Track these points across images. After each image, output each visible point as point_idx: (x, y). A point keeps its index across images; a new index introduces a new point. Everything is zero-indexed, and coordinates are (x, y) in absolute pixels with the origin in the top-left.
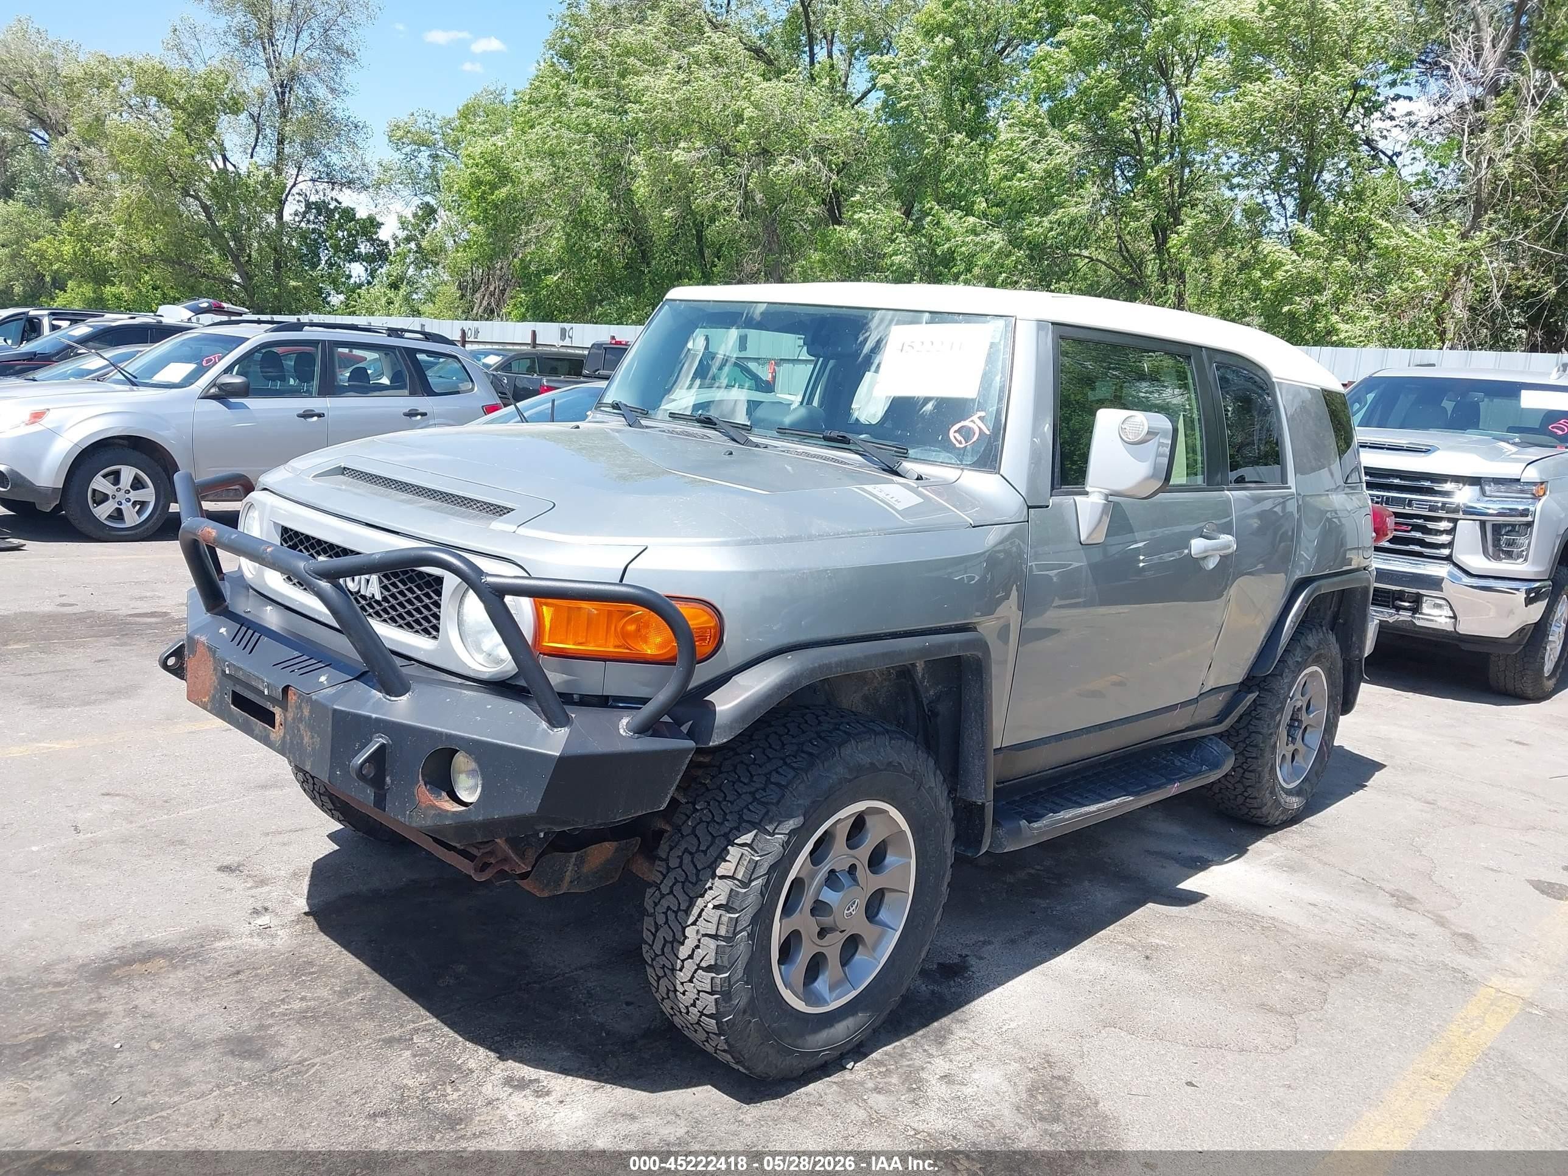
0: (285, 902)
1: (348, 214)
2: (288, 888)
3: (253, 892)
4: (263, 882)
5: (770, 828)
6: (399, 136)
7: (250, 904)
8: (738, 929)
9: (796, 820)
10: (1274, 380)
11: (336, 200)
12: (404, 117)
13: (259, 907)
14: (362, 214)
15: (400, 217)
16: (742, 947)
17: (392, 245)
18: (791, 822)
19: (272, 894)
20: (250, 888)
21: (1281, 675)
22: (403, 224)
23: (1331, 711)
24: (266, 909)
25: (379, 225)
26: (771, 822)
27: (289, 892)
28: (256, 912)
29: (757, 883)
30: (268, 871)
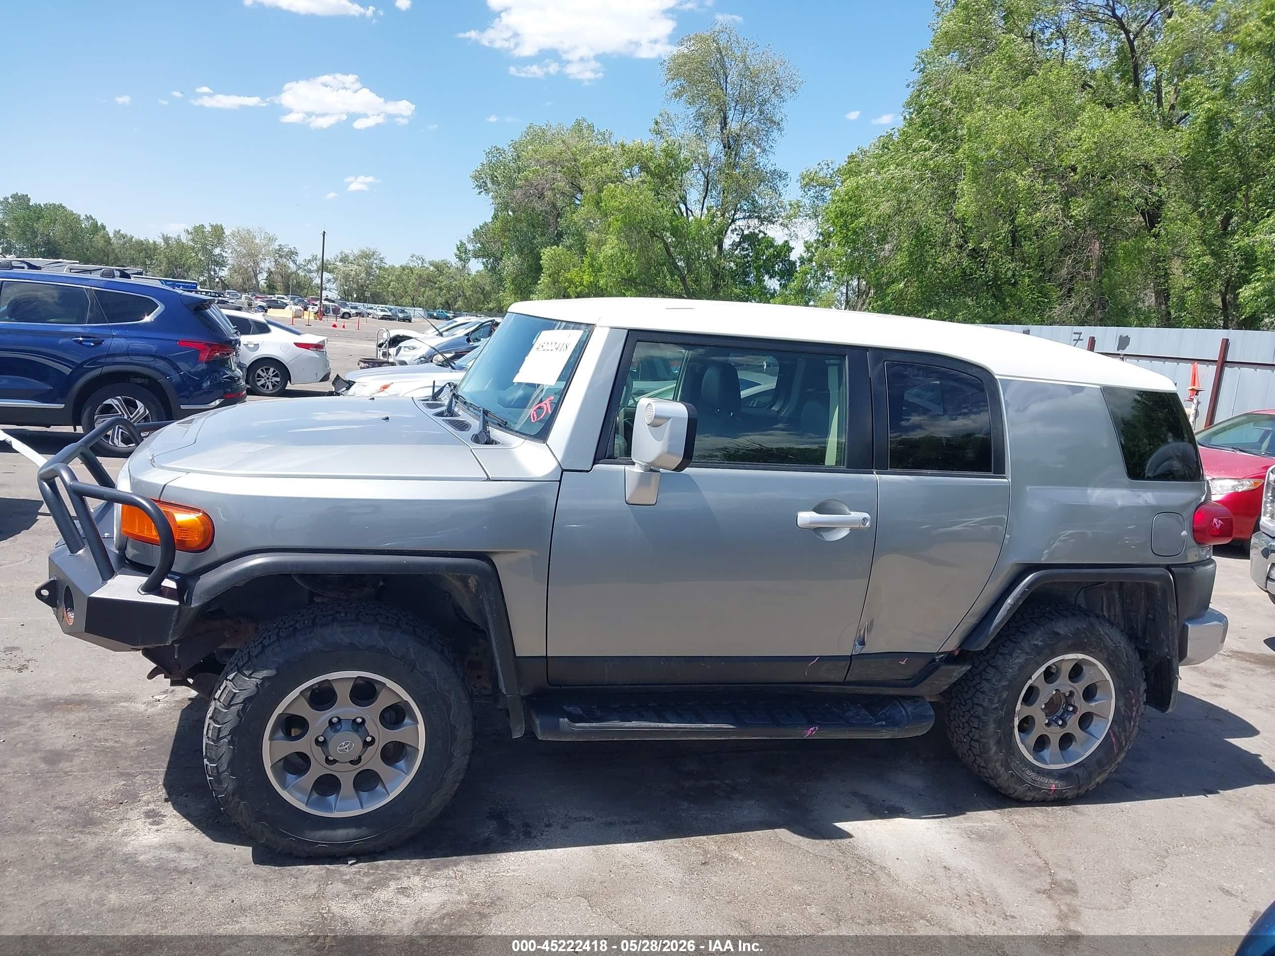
1: (770, 243)
5: (247, 673)
6: (809, 182)
8: (221, 736)
9: (269, 671)
10: (997, 377)
11: (764, 233)
12: (814, 167)
14: (779, 242)
15: (806, 242)
16: (224, 749)
17: (798, 264)
18: (265, 672)
21: (1011, 655)
22: (808, 247)
23: (1121, 703)
25: (790, 249)
26: (247, 669)
29: (234, 709)
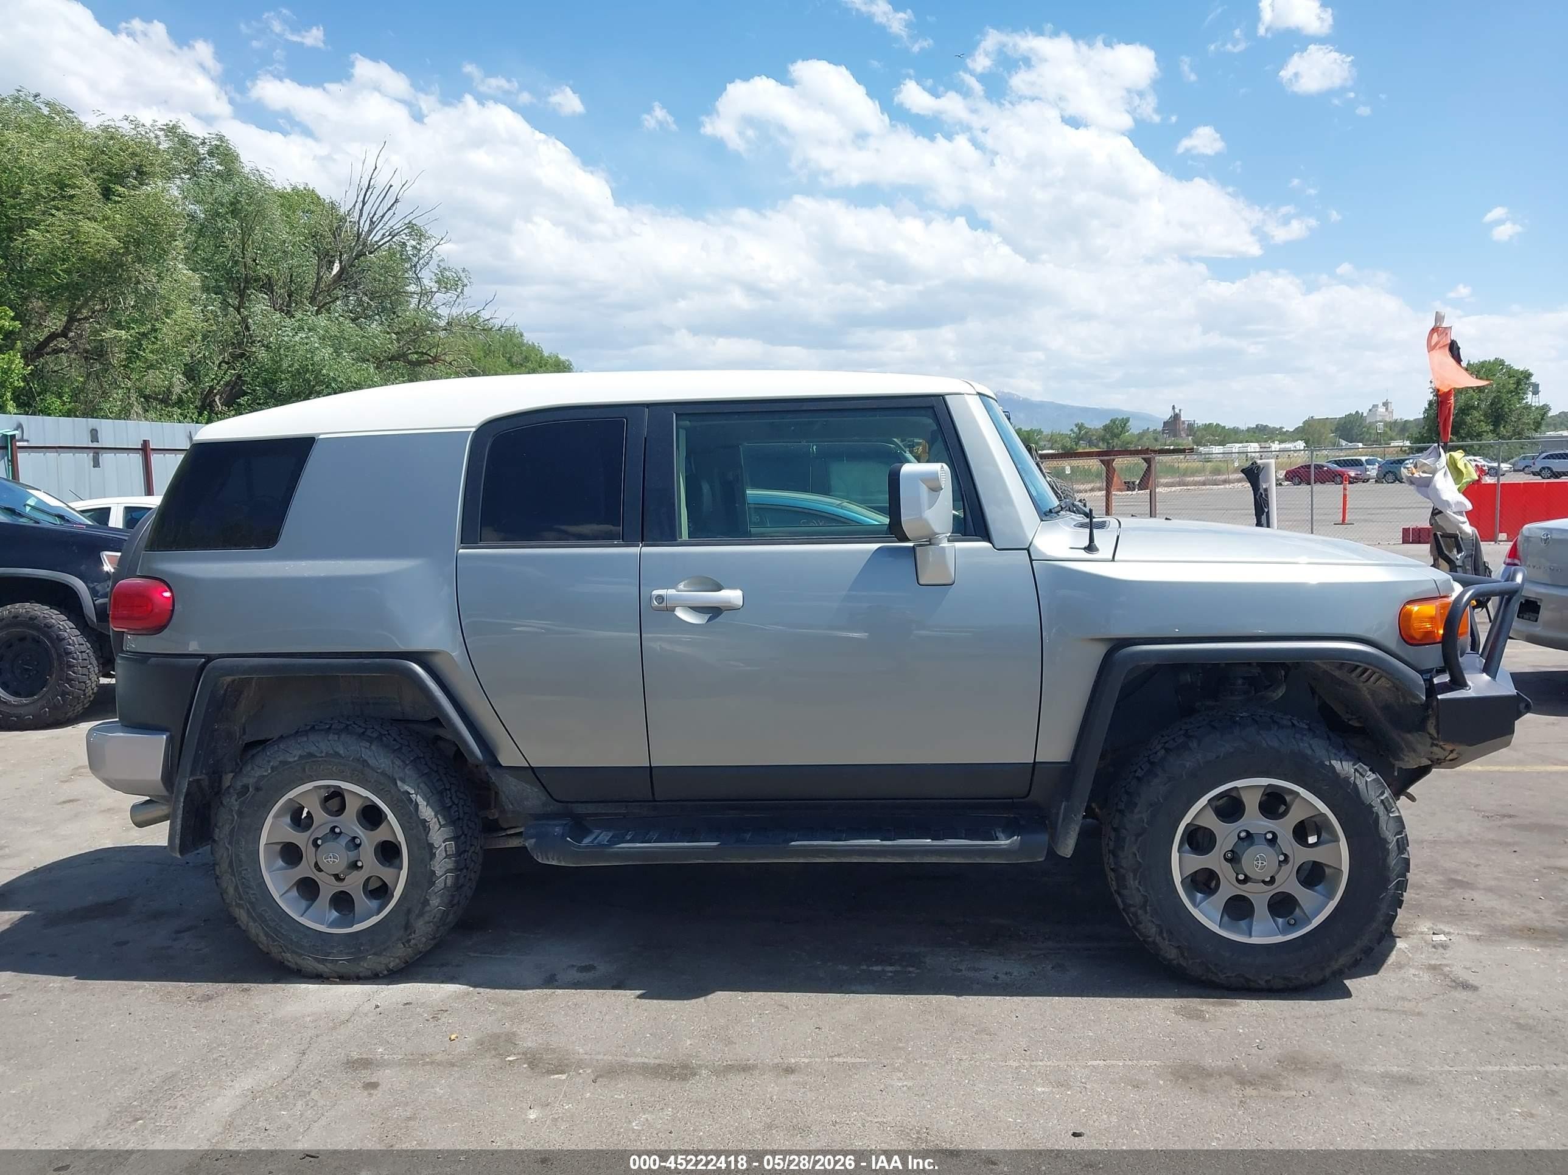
0: (1415, 949)
2: (1410, 958)
3: (1445, 962)
4: (1434, 968)
7: (1448, 954)
13: (1441, 950)
19: (1424, 957)
20: (1447, 965)
24: (1434, 947)
27: (1410, 955)
28: (1444, 946)
30: (1426, 977)
